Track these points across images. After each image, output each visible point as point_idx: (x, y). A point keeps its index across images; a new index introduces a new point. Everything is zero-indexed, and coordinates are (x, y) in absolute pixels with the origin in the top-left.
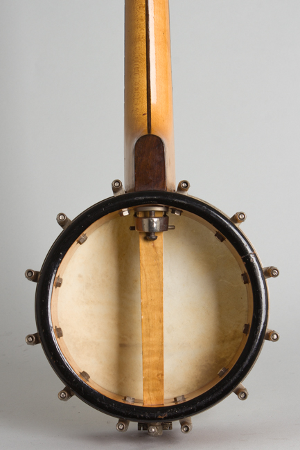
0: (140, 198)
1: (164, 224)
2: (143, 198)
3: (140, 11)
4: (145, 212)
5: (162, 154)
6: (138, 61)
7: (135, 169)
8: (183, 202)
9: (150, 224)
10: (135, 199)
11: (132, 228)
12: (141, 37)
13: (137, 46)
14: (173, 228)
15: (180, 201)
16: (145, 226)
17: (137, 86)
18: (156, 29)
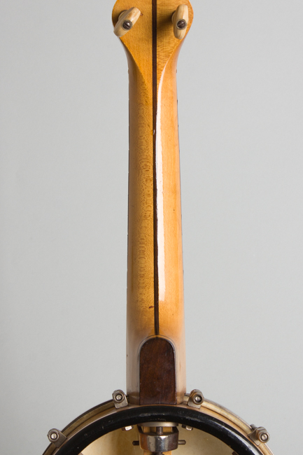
0: (146, 415)
1: (173, 441)
2: (150, 415)
3: (147, 184)
4: (151, 428)
5: (172, 362)
6: (144, 243)
7: (140, 378)
8: (196, 419)
9: (158, 442)
10: (140, 415)
11: (136, 443)
12: (148, 215)
13: (143, 225)
14: (184, 442)
15: (192, 419)
16: (151, 445)
17: (143, 273)
18: (165, 207)
